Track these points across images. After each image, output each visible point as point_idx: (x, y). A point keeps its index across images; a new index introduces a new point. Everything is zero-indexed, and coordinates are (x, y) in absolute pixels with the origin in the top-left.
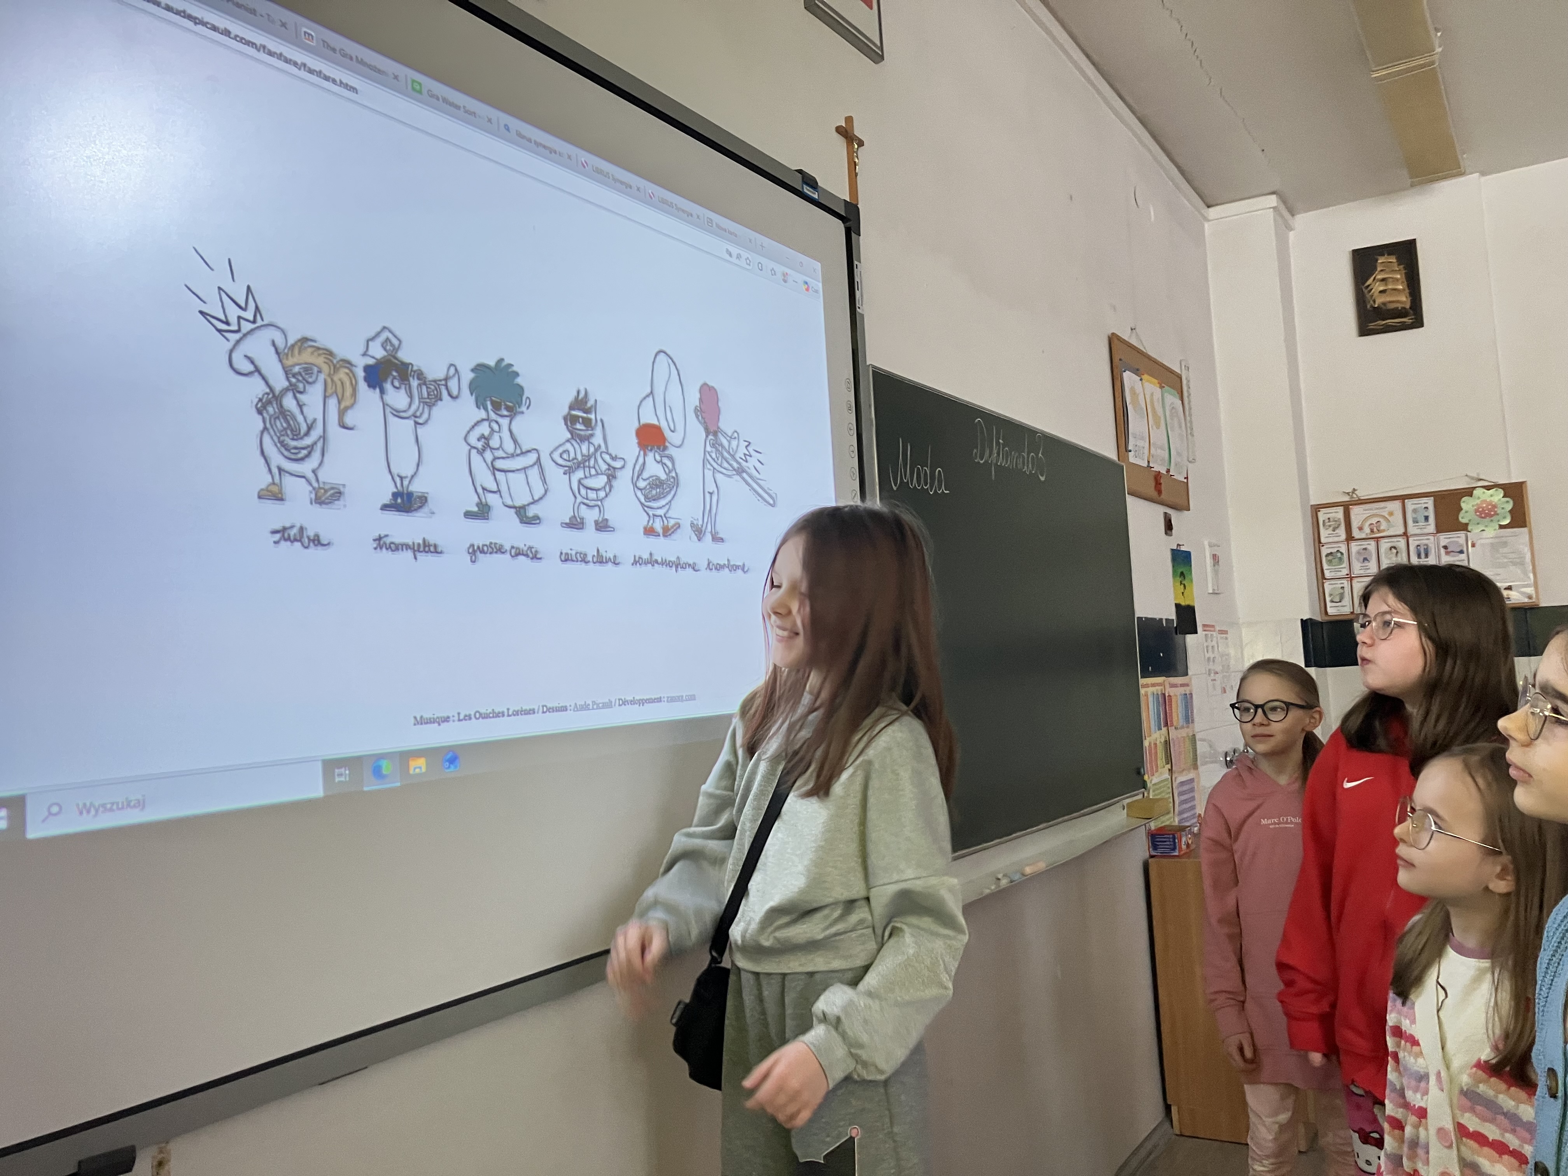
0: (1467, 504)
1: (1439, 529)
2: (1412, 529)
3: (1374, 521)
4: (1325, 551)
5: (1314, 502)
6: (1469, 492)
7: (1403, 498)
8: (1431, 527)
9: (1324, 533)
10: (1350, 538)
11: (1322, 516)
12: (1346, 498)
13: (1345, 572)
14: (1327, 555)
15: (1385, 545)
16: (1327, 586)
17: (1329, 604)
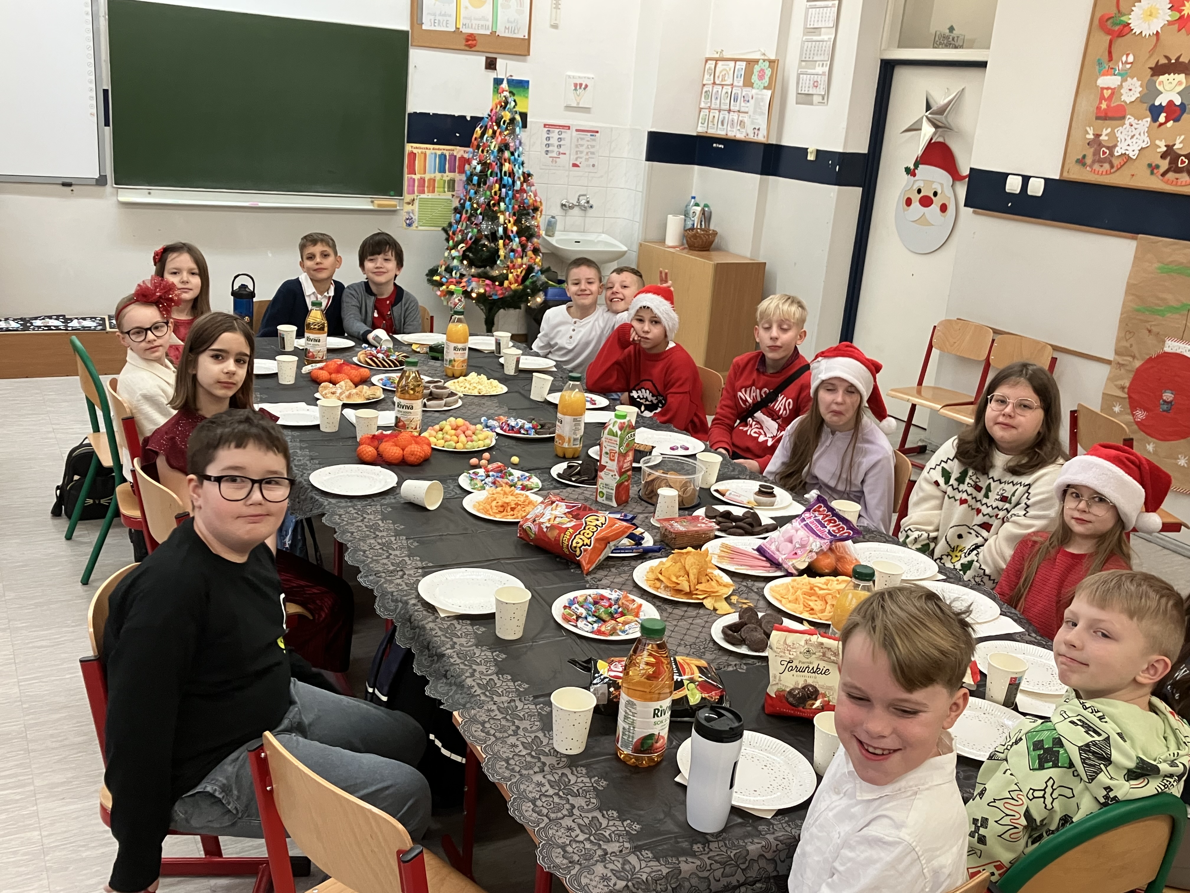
0: (757, 68)
1: (745, 85)
2: (735, 83)
3: (723, 73)
4: (705, 89)
5: (708, 56)
6: (757, 61)
7: (736, 60)
8: (741, 83)
9: (706, 76)
10: (714, 83)
11: (707, 66)
12: (717, 56)
13: (709, 105)
14: (706, 92)
15: (724, 91)
16: (702, 113)
17: (700, 124)
